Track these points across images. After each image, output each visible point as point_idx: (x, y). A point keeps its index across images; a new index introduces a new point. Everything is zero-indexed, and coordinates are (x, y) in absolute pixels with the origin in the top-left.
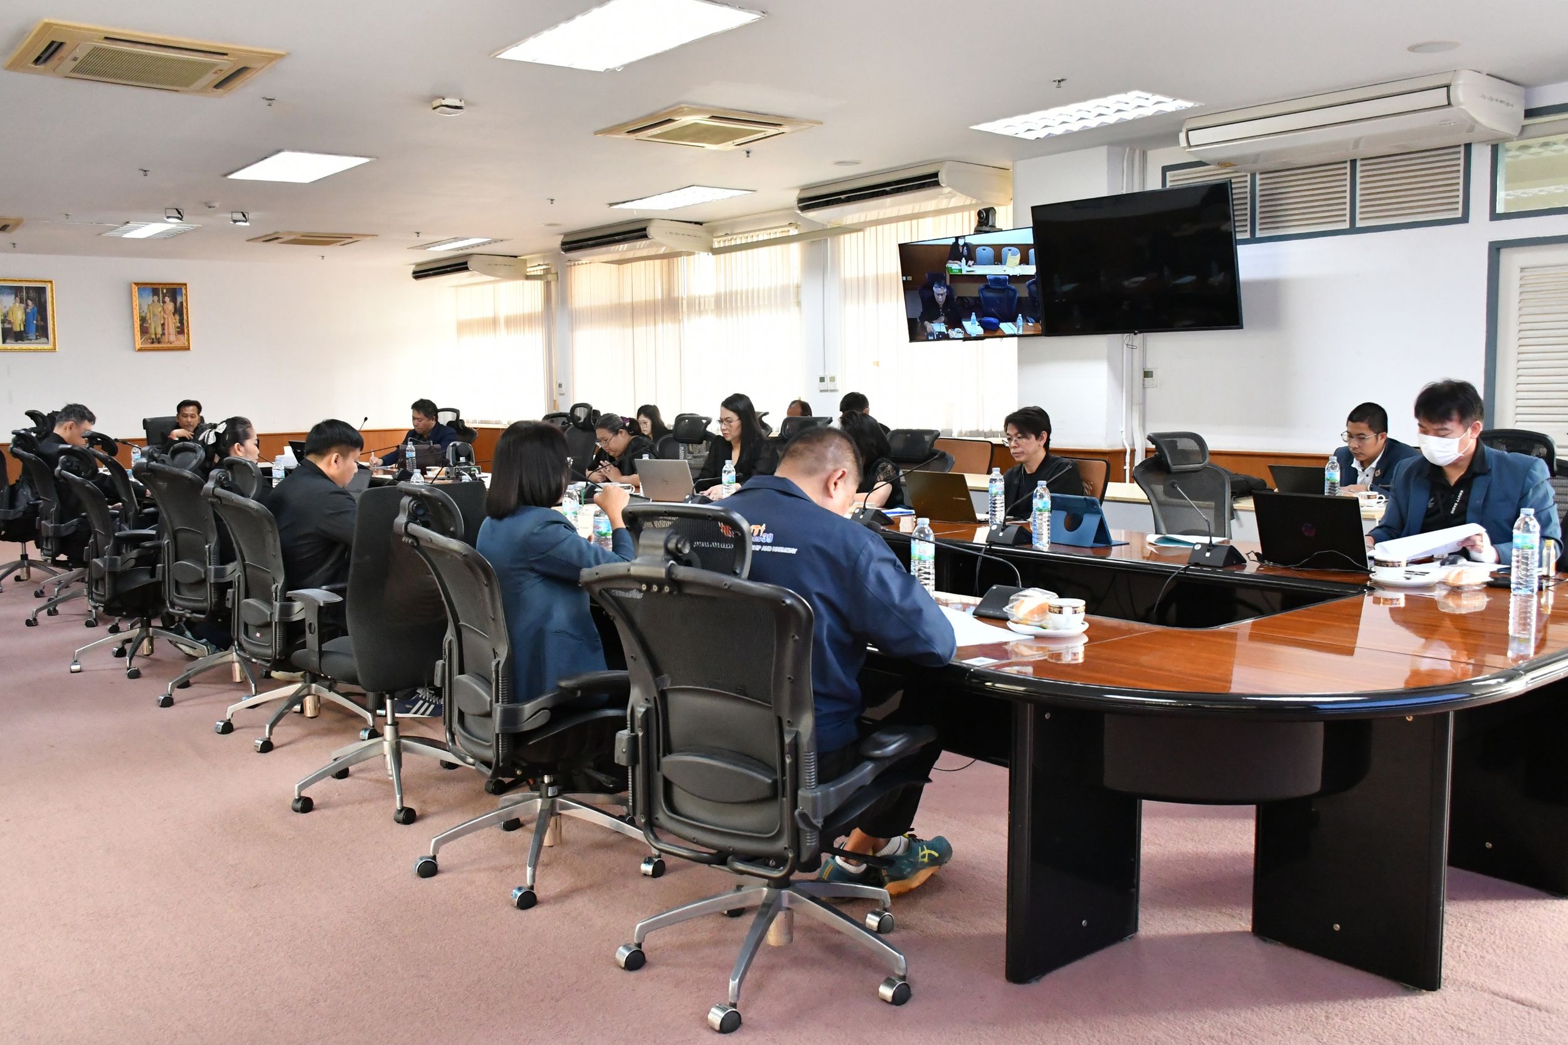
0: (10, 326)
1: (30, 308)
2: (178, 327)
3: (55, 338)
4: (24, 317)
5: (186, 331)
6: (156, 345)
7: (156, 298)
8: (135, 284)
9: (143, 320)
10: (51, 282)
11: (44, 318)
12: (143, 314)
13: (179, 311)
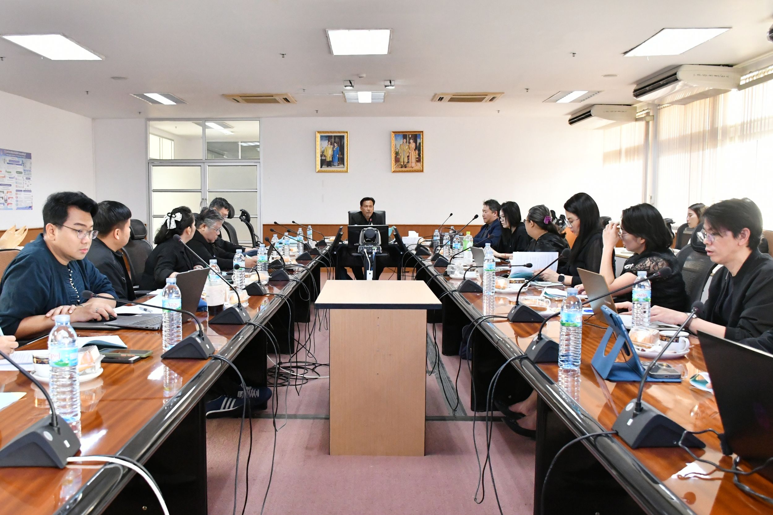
0: (325, 158)
1: (335, 147)
2: (417, 158)
3: (347, 165)
4: (332, 153)
5: (421, 160)
6: (404, 169)
7: (405, 140)
8: (393, 132)
9: (397, 154)
10: (347, 132)
11: (343, 154)
12: (397, 150)
13: (418, 148)
